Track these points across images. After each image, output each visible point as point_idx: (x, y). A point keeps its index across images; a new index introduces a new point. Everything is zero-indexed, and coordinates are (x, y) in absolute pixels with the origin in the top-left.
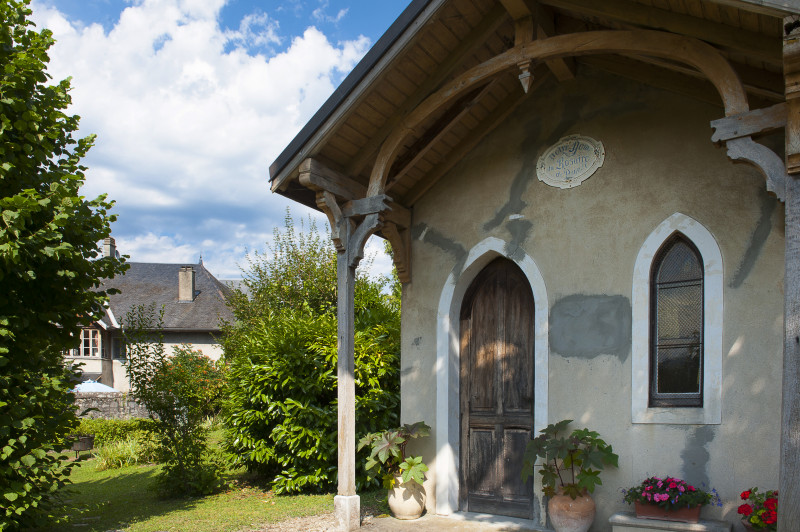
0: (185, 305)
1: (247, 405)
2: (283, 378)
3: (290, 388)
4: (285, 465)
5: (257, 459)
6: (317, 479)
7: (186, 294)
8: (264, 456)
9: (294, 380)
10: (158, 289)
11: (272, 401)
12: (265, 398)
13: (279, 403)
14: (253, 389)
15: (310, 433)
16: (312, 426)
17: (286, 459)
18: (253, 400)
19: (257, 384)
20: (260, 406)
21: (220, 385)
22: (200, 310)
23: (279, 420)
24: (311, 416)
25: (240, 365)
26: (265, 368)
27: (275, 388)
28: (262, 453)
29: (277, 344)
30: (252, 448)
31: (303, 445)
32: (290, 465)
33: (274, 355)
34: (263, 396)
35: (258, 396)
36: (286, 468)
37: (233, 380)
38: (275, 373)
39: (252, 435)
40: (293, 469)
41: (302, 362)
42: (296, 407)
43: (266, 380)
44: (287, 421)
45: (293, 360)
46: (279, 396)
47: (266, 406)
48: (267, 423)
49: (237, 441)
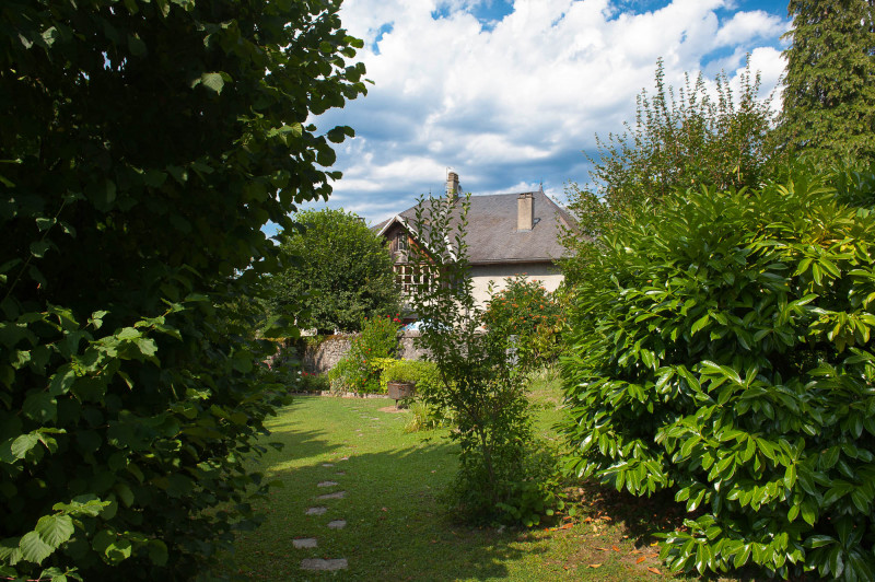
0: (523, 234)
1: (610, 370)
2: (695, 315)
3: (713, 337)
4: (692, 507)
5: (630, 488)
6: (778, 560)
7: (524, 223)
8: (644, 482)
9: (721, 319)
10: (497, 220)
11: (662, 363)
12: (650, 359)
13: (681, 369)
14: (623, 336)
15: (767, 449)
16: (768, 431)
17: (693, 495)
18: (623, 361)
19: (631, 326)
20: (638, 374)
21: (558, 329)
22: (539, 239)
23: (682, 406)
24: (768, 408)
25: (592, 292)
26: (651, 293)
27: (674, 337)
28: (638, 473)
29: (673, 245)
30: (618, 457)
31: (745, 476)
32: (704, 509)
33: (669, 265)
34: (645, 352)
35: (634, 351)
36: (694, 516)
37: (581, 319)
38: (673, 305)
39: (617, 430)
40: (710, 519)
41: (738, 279)
42: (728, 382)
43: (652, 319)
44: (704, 413)
45: (714, 275)
46: (683, 353)
47: (650, 376)
48: (651, 409)
49: (588, 440)
